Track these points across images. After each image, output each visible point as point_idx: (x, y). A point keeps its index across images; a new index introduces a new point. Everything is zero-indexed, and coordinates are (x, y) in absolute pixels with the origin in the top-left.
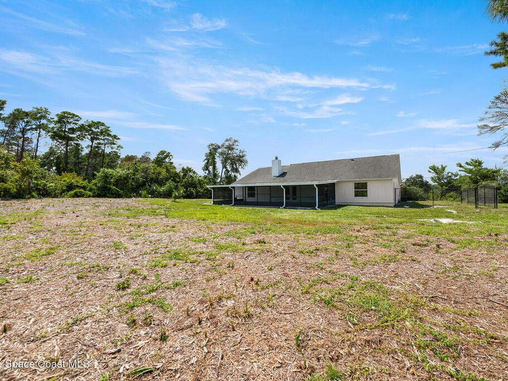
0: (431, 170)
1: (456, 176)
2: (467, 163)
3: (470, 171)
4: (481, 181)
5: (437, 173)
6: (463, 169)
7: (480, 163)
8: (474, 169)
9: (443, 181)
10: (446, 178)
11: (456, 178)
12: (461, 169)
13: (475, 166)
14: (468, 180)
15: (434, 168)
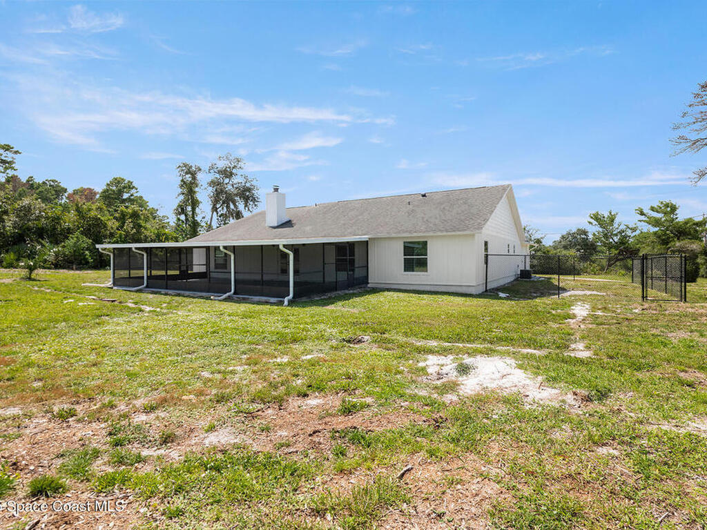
0: (592, 221)
1: (634, 230)
2: (652, 209)
3: (656, 223)
4: (675, 239)
5: (601, 225)
6: (646, 219)
7: (674, 209)
8: (663, 220)
9: (611, 240)
10: (616, 235)
11: (634, 234)
12: (643, 218)
13: (665, 213)
14: (653, 238)
15: (596, 218)
